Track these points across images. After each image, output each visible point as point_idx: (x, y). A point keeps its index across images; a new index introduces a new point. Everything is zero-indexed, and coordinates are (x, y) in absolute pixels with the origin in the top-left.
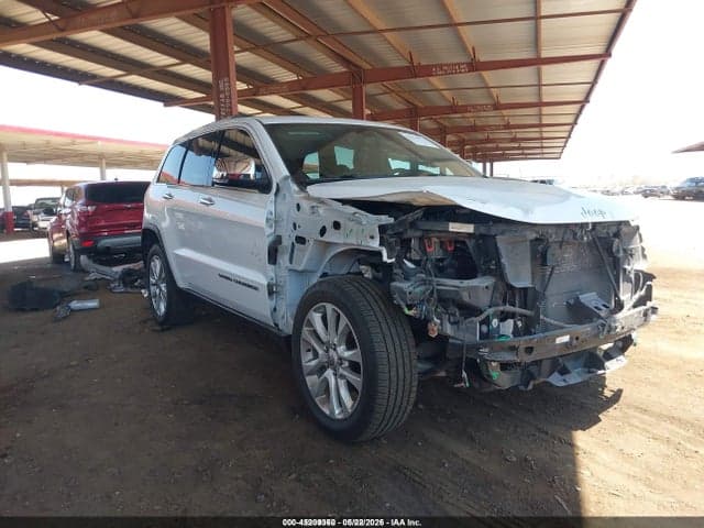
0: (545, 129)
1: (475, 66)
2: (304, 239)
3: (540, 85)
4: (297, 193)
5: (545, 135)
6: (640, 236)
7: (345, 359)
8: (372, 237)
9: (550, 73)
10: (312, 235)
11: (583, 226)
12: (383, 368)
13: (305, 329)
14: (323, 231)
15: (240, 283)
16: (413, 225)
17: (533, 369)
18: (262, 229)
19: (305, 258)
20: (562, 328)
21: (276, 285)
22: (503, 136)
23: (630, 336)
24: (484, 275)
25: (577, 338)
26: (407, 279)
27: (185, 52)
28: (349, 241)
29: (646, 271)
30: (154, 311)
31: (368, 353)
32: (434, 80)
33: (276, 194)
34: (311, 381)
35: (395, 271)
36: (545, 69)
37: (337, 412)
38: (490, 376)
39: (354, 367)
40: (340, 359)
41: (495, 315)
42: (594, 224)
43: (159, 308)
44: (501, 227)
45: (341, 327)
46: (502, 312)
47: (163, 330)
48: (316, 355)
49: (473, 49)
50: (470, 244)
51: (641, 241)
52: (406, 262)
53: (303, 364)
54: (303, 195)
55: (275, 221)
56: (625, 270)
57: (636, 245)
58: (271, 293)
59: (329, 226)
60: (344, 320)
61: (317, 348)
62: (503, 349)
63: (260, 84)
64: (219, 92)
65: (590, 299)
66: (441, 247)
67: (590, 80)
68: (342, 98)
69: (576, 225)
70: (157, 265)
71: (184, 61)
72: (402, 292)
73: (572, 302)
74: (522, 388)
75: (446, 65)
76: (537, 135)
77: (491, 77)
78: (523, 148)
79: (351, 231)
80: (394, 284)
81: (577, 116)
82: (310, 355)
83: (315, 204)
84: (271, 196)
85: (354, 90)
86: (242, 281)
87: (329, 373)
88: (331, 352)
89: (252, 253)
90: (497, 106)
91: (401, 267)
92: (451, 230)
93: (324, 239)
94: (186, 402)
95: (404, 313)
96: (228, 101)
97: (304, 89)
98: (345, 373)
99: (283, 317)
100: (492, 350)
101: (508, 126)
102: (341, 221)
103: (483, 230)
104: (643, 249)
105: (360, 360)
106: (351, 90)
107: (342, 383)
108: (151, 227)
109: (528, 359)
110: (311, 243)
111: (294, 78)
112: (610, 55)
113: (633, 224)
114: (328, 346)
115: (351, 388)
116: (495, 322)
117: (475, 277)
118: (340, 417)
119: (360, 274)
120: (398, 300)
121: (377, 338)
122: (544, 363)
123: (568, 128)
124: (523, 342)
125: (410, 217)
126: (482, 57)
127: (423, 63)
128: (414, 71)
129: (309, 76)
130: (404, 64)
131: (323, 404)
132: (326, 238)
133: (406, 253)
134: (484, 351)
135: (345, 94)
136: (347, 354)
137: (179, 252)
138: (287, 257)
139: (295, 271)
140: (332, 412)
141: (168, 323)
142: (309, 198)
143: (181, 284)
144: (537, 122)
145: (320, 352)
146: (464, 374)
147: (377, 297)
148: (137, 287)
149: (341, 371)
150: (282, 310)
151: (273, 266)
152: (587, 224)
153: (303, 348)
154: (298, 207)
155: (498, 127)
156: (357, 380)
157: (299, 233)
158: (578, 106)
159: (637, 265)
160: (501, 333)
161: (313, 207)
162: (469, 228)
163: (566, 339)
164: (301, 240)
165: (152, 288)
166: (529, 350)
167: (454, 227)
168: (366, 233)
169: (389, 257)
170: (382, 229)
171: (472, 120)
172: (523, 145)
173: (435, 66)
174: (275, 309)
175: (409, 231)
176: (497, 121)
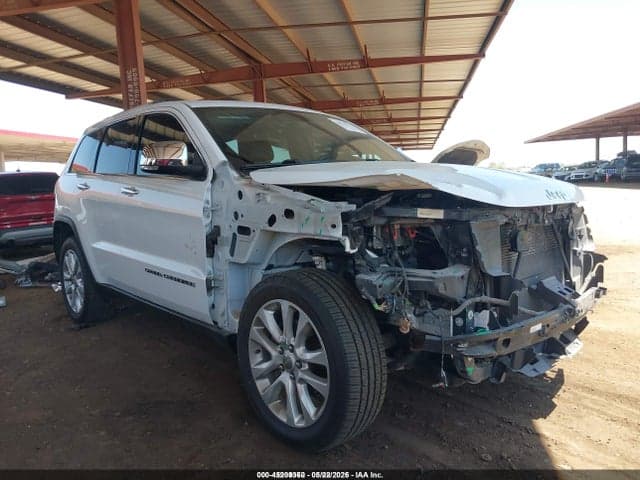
0: (422, 122)
1: (366, 63)
2: (248, 229)
3: (421, 82)
4: (238, 180)
5: (422, 128)
6: (585, 217)
7: (305, 361)
8: (334, 226)
9: (432, 70)
10: (259, 224)
11: (544, 208)
12: (354, 372)
13: (254, 329)
14: (272, 220)
15: (171, 278)
16: (378, 212)
17: (507, 362)
18: (199, 219)
19: (248, 249)
20: (534, 316)
21: (215, 280)
22: (386, 129)
23: (585, 318)
24: (454, 263)
25: (548, 326)
26: (373, 270)
27: (88, 43)
28: (303, 231)
29: (596, 252)
30: (69, 309)
31: (336, 354)
32: (327, 75)
33: (212, 182)
34: (262, 385)
35: (358, 262)
36: (428, 66)
37: (296, 420)
38: (465, 372)
39: (317, 370)
40: (300, 361)
41: (469, 307)
42: (555, 206)
43: (74, 304)
44: (474, 212)
45: (301, 326)
46: (477, 303)
47: (81, 328)
48: (267, 356)
49: (365, 46)
50: (437, 231)
51: (586, 222)
52: (369, 252)
53: (252, 366)
54: (243, 181)
55: (212, 210)
56: (575, 252)
57: (582, 226)
58: (209, 288)
59: (280, 215)
60: (304, 319)
61: (269, 348)
62: (480, 343)
63: (164, 78)
64: (127, 83)
65: (552, 284)
66: (402, 234)
67: (465, 78)
68: (242, 91)
69: (538, 207)
70: (71, 260)
71: (87, 53)
72: (370, 286)
73: (534, 287)
74: (493, 381)
75: (341, 61)
76: (415, 128)
77: (379, 73)
78: (402, 140)
79: (307, 219)
80: (359, 276)
81: (451, 110)
82: (259, 357)
83: (261, 191)
84: (207, 183)
85: (255, 83)
86: (174, 276)
87: (285, 378)
88: (287, 353)
89: (187, 246)
90: (383, 101)
91: (364, 258)
92: (419, 216)
93: (273, 229)
94: (118, 414)
95: (373, 308)
96: (136, 91)
97: (208, 82)
98: (306, 377)
99: (223, 314)
100: (471, 345)
101: (390, 120)
102: (295, 210)
103: (454, 215)
104: (589, 230)
105: (325, 362)
106: (251, 85)
107: (301, 388)
108: (65, 220)
109: (505, 351)
110: (258, 233)
111: (196, 71)
112: (484, 56)
113: (579, 205)
114: (283, 347)
115: (313, 393)
116: (470, 314)
117: (445, 266)
118: (301, 425)
119: (312, 265)
120: (366, 294)
121: (346, 338)
122: (517, 354)
123: (441, 121)
124: (501, 334)
125: (378, 203)
126: (372, 55)
127: (319, 59)
128: (311, 67)
129: (213, 70)
130: (301, 60)
131: (278, 410)
132: (275, 228)
133: (367, 242)
134: (463, 346)
135: (245, 88)
136: (309, 356)
137: (97, 246)
138: (227, 249)
139: (238, 264)
140: (291, 419)
141: (85, 320)
142: (252, 184)
143: (100, 279)
144: (416, 116)
145: (274, 353)
146: (443, 373)
147: (340, 292)
148: (47, 281)
149: (300, 374)
150: (222, 306)
151: (210, 259)
152: (549, 206)
153: (252, 349)
154: (240, 195)
155: (382, 121)
156: (322, 385)
157: (242, 222)
158: (451, 101)
159: (584, 247)
160: (476, 325)
161: (259, 194)
162: (439, 214)
163: (538, 327)
164: (244, 230)
165: (66, 284)
166: (507, 342)
167: (423, 213)
168: (327, 222)
169: (352, 248)
170: (346, 217)
171: (359, 114)
172: (402, 137)
173: (330, 62)
174: (213, 306)
175: (373, 219)
176: (381, 115)
